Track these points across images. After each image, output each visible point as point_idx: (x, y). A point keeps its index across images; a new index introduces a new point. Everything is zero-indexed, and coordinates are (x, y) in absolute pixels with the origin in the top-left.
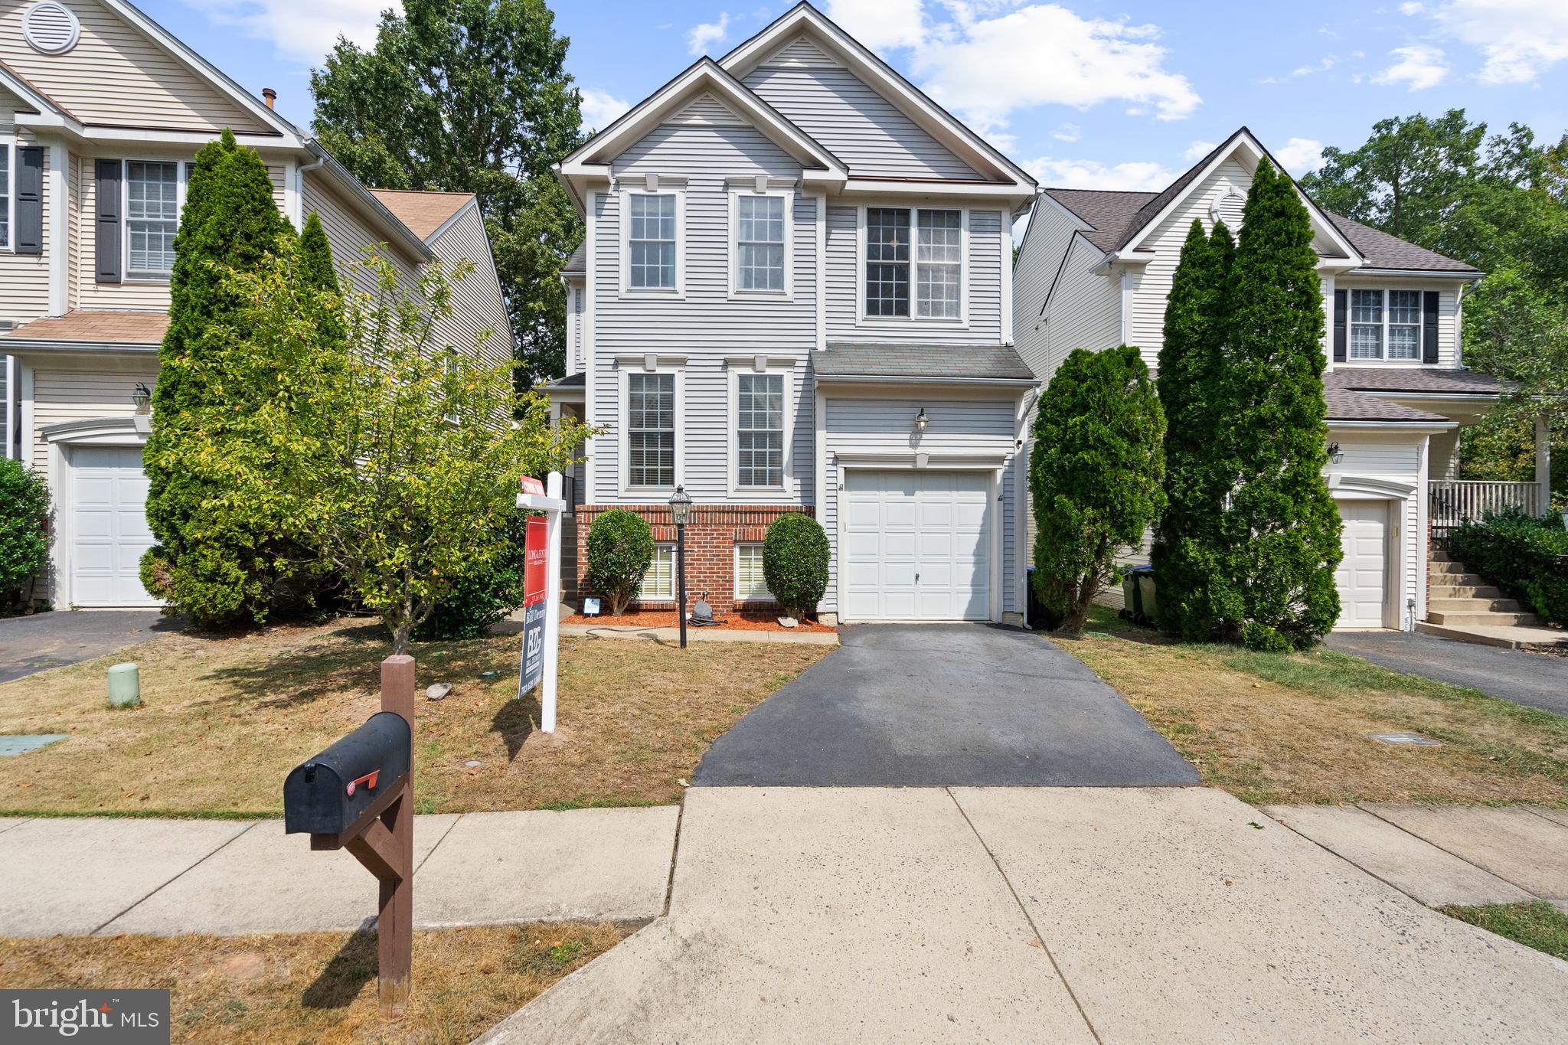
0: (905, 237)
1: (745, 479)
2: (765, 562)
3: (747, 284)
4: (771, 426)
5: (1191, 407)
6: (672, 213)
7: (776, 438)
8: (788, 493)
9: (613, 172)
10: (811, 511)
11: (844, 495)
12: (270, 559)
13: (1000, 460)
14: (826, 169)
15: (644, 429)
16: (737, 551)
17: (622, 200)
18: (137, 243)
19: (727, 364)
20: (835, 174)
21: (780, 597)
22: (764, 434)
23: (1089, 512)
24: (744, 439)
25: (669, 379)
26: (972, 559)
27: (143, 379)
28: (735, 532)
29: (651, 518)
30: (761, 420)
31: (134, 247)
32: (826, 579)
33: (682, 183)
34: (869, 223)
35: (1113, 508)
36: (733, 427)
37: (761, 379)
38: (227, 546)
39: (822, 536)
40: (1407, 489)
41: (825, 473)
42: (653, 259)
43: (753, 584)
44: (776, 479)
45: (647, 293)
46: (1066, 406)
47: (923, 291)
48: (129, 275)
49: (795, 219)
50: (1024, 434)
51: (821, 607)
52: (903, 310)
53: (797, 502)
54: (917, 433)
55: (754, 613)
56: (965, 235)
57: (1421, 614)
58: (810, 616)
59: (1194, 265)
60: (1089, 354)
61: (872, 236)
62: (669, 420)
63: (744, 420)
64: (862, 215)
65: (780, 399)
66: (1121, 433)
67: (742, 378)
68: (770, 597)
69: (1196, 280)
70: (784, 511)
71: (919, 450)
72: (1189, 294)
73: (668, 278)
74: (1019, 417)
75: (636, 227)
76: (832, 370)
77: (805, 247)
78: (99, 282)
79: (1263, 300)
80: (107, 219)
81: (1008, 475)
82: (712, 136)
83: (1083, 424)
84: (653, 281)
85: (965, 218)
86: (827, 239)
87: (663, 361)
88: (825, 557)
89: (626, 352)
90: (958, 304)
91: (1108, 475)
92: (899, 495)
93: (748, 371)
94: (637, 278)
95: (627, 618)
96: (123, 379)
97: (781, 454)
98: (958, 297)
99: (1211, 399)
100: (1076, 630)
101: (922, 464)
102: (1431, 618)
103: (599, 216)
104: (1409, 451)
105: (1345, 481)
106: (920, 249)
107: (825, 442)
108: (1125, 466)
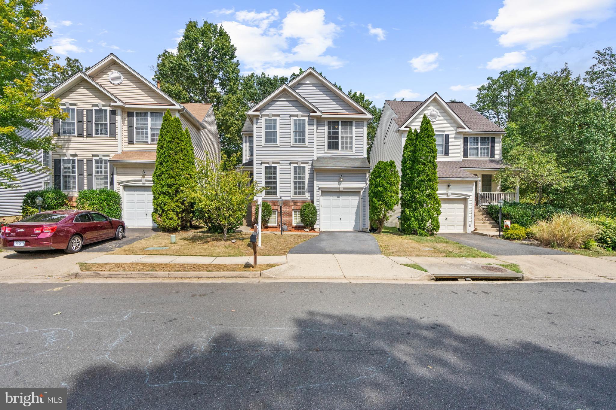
0: (338, 129)
1: (295, 193)
2: (301, 215)
3: (296, 142)
4: (302, 179)
5: (407, 176)
6: (276, 124)
7: (304, 183)
8: (307, 197)
9: (260, 113)
10: (313, 202)
11: (321, 198)
12: (182, 214)
13: (362, 188)
14: (317, 112)
15: (269, 180)
16: (293, 212)
17: (263, 120)
18: (138, 133)
19: (290, 163)
20: (319, 114)
21: (304, 224)
22: (300, 182)
23: (380, 202)
24: (295, 183)
25: (275, 168)
26: (355, 214)
27: (144, 169)
28: (293, 207)
29: (271, 204)
30: (300, 178)
31: (137, 134)
32: (316, 219)
33: (279, 116)
34: (328, 125)
35: (386, 201)
36: (292, 180)
37: (299, 167)
38: (174, 211)
39: (315, 208)
40: (469, 196)
41: (317, 193)
42: (271, 136)
43: (298, 221)
44: (303, 193)
45: (269, 145)
46: (376, 175)
47: (343, 143)
48: (136, 142)
49: (308, 125)
50: (368, 182)
51: (315, 227)
52: (337, 148)
53: (309, 199)
54: (340, 181)
55: (298, 228)
56: (354, 128)
57: (473, 228)
58: (313, 229)
59: (409, 140)
60: (383, 162)
61: (329, 128)
62: (275, 178)
63: (295, 178)
64: (326, 123)
65: (304, 172)
66: (388, 183)
67: (295, 167)
68: (303, 224)
69: (409, 144)
70: (306, 202)
71: (341, 186)
72: (408, 147)
73: (275, 141)
74: (367, 177)
75: (267, 127)
76: (318, 166)
77: (311, 132)
78: (129, 144)
79: (422, 151)
80: (130, 127)
81: (364, 192)
82: (286, 103)
83: (379, 181)
84: (271, 142)
85: (354, 123)
86: (317, 129)
87: (274, 163)
88: (316, 214)
89: (264, 160)
90: (352, 147)
91: (385, 193)
92: (336, 198)
93: (296, 165)
94: (267, 141)
95: (266, 229)
96: (139, 169)
97: (305, 187)
98: (352, 144)
99: (412, 174)
100: (380, 232)
101: (341, 190)
102: (475, 229)
103: (257, 124)
104: (470, 186)
105: (452, 194)
106: (342, 132)
107: (316, 184)
108: (389, 191)
